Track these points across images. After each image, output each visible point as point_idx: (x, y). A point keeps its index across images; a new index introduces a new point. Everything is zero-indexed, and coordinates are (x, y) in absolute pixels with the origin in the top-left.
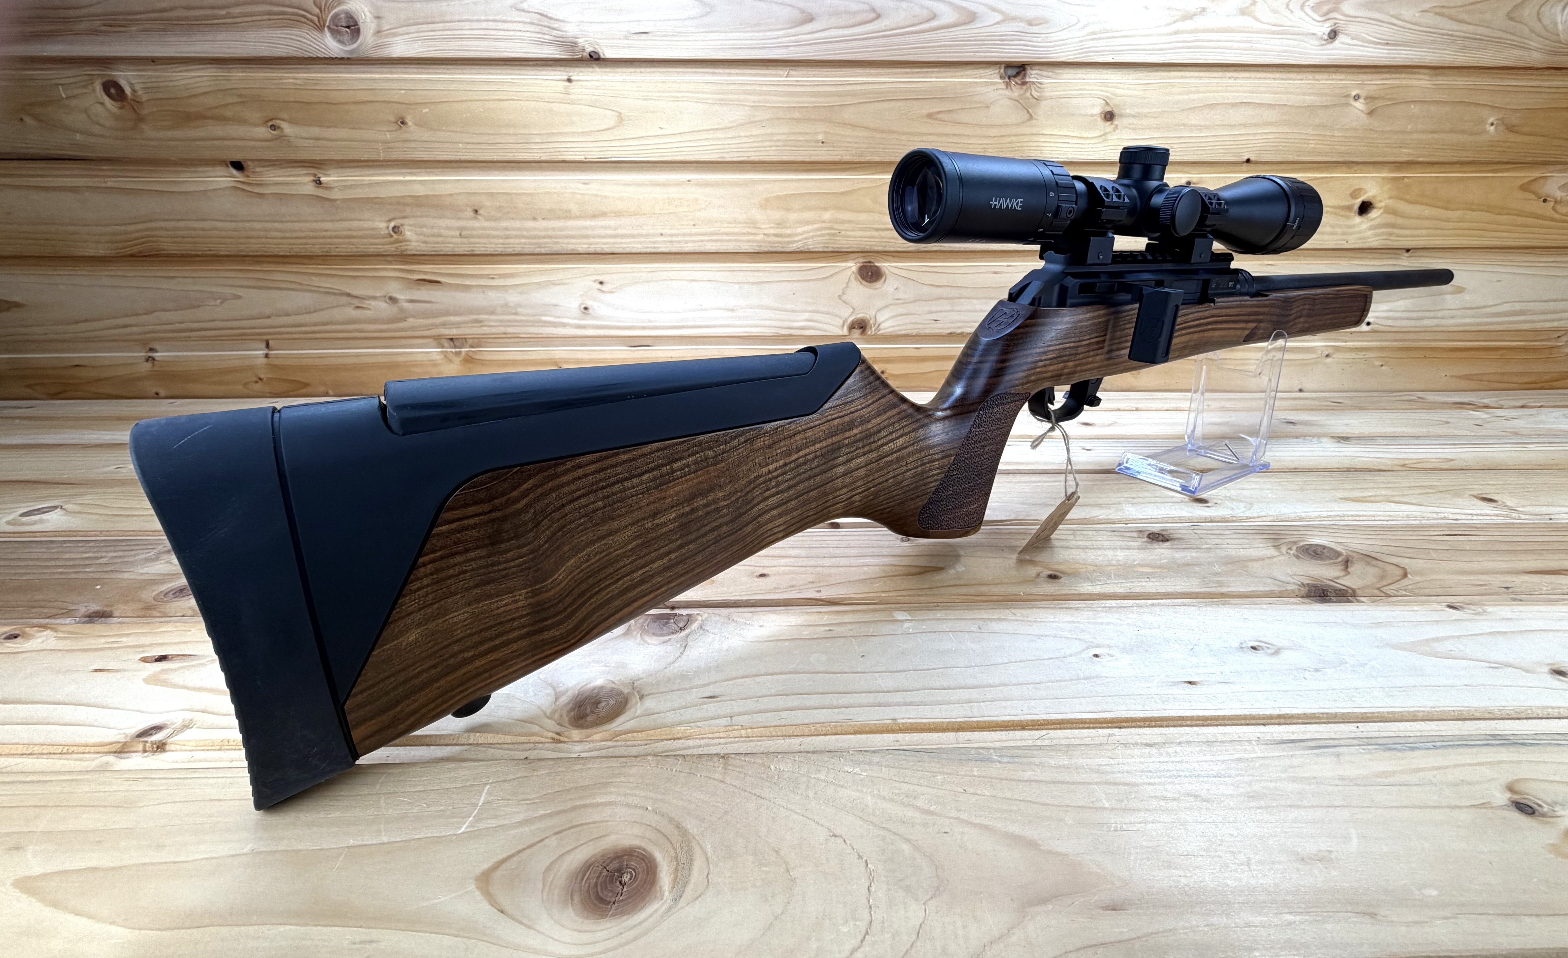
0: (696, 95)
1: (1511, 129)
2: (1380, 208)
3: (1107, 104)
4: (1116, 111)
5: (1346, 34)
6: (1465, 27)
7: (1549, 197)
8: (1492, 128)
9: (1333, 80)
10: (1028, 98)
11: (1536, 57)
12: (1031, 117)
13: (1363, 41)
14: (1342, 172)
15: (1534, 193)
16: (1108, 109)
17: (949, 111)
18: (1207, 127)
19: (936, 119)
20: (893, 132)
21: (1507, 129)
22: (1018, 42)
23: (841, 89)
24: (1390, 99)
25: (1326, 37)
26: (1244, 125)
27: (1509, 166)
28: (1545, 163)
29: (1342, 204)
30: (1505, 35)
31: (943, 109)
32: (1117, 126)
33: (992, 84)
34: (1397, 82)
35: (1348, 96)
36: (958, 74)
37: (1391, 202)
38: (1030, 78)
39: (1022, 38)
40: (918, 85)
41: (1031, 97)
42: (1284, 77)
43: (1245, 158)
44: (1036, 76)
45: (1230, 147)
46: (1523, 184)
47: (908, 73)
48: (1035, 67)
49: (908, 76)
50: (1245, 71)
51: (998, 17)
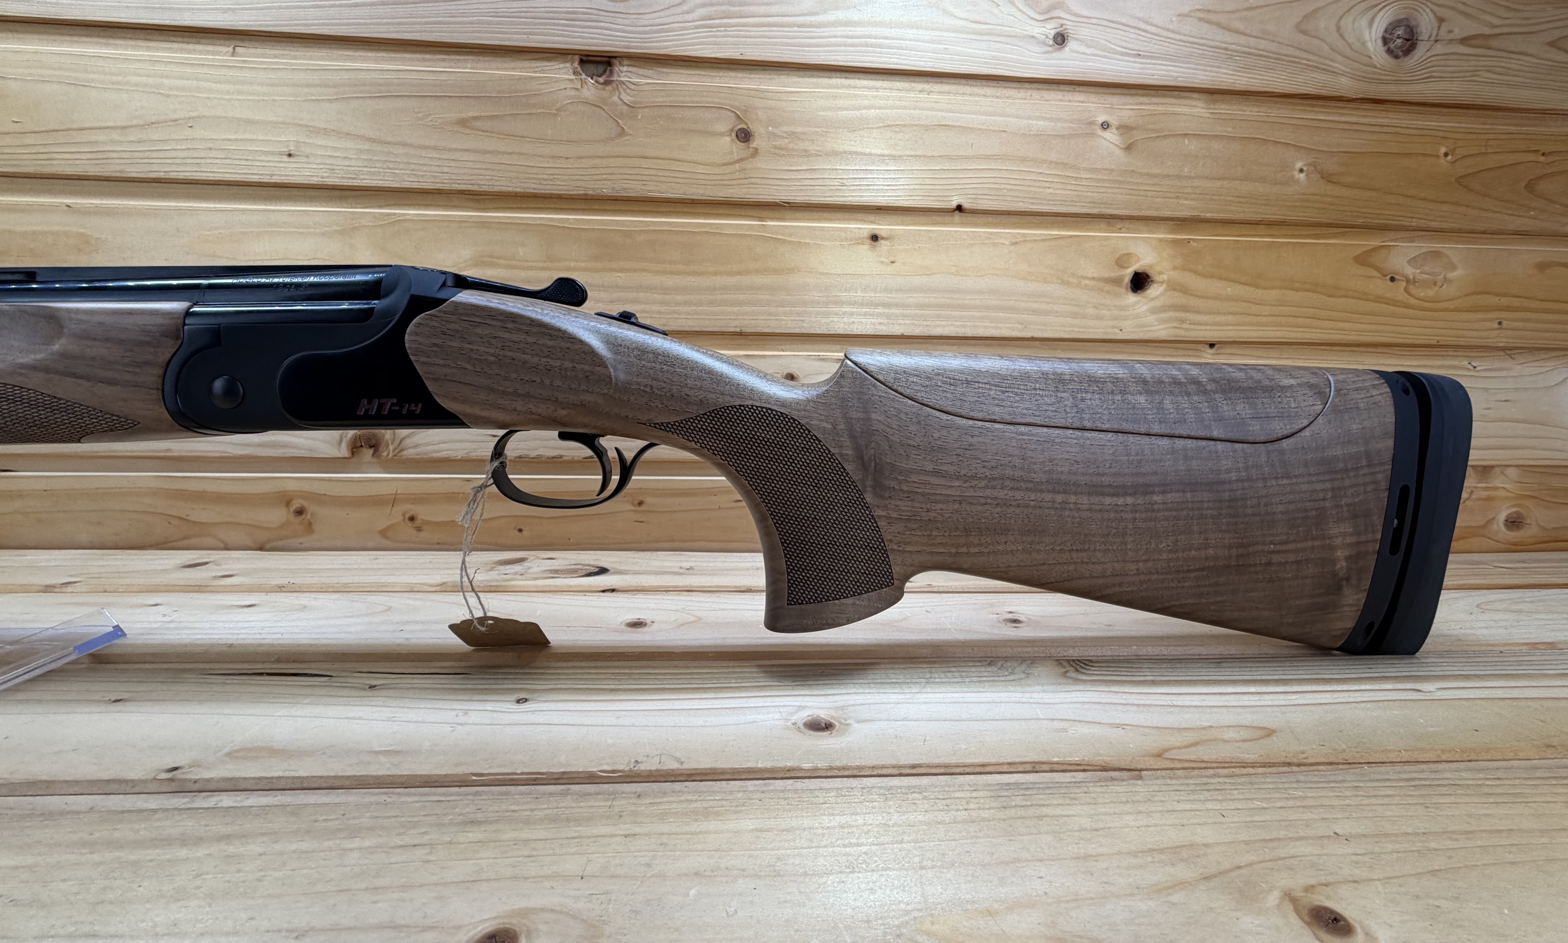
0: (73, 75)
1: (1327, 178)
2: (1162, 283)
3: (738, 118)
4: (755, 129)
5: (1077, 39)
6: (1243, 40)
7: (1397, 274)
8: (1302, 176)
9: (1069, 101)
10: (615, 104)
11: (1345, 85)
12: (622, 133)
14: (1100, 230)
15: (1378, 269)
16: (743, 126)
17: (491, 117)
18: (892, 158)
19: (473, 128)
20: (406, 145)
21: (1323, 178)
24: (1152, 130)
25: (1051, 42)
26: (947, 158)
27: (1335, 230)
28: (1383, 228)
29: (1107, 276)
30: (1297, 53)
31: (482, 114)
32: (756, 150)
33: (558, 80)
34: (1161, 108)
35: (1092, 123)
36: (506, 65)
37: (1177, 275)
38: (619, 76)
39: (601, 18)
40: (443, 77)
41: (620, 103)
42: (998, 94)
43: (954, 204)
44: (629, 74)
45: (931, 187)
46: (1359, 256)
47: (429, 60)
48: (626, 62)
49: (426, 63)
50: (942, 83)
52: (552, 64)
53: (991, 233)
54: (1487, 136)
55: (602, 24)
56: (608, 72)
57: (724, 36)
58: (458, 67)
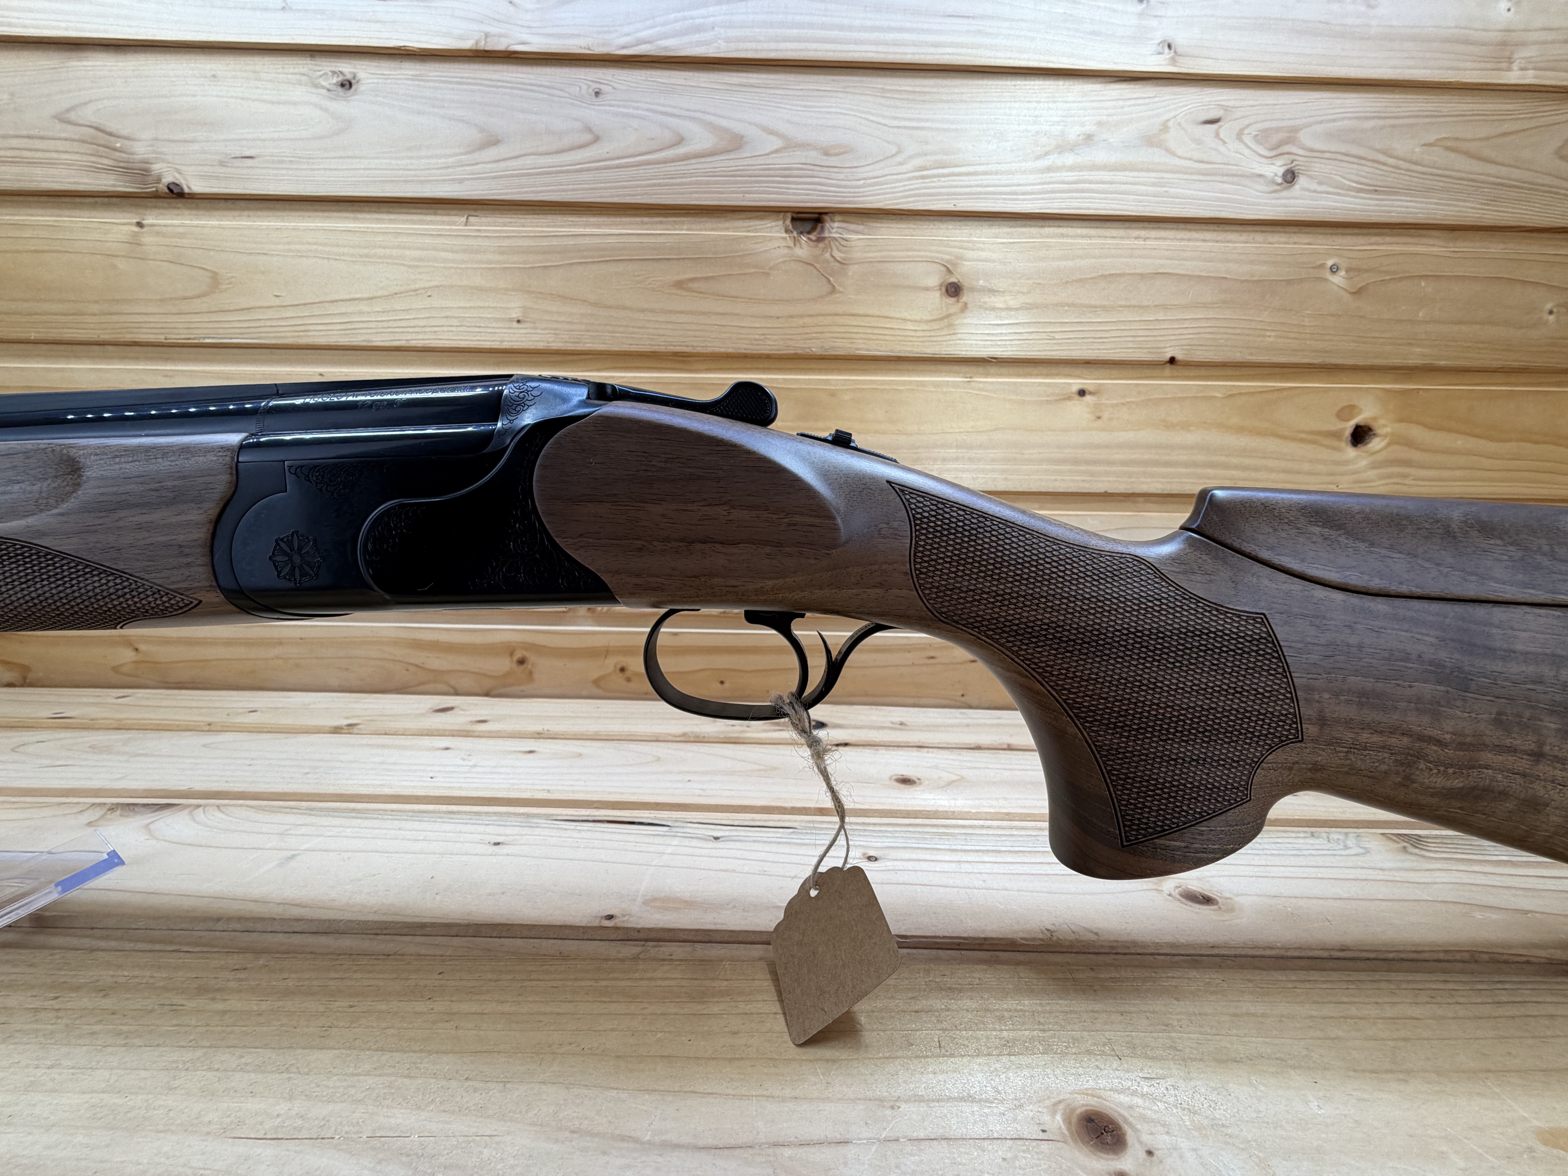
0: (327, 249)
2: (1384, 436)
3: (949, 271)
4: (965, 283)
5: (1310, 177)
6: (1495, 169)
8: (1551, 318)
9: (1295, 243)
10: (828, 262)
12: (833, 290)
13: (1337, 188)
14: (1321, 380)
16: (953, 280)
17: (707, 279)
18: (1105, 308)
19: (689, 290)
20: (625, 308)
22: (809, 180)
23: (544, 243)
24: (1387, 273)
25: (1280, 180)
26: (1164, 307)
29: (1325, 429)
30: (1556, 182)
31: (698, 275)
32: (966, 304)
33: (771, 239)
34: (1395, 248)
35: (1322, 266)
36: (721, 225)
37: (1401, 427)
38: (830, 232)
39: (815, 173)
40: (661, 240)
41: (832, 259)
42: (1219, 238)
43: (1168, 356)
44: (840, 230)
45: (1143, 339)
47: (646, 223)
48: (837, 218)
49: (645, 226)
50: (1159, 228)
51: (777, 143)
52: (765, 222)
53: (1205, 385)
55: (820, 180)
56: (819, 229)
57: (937, 187)
58: (675, 229)
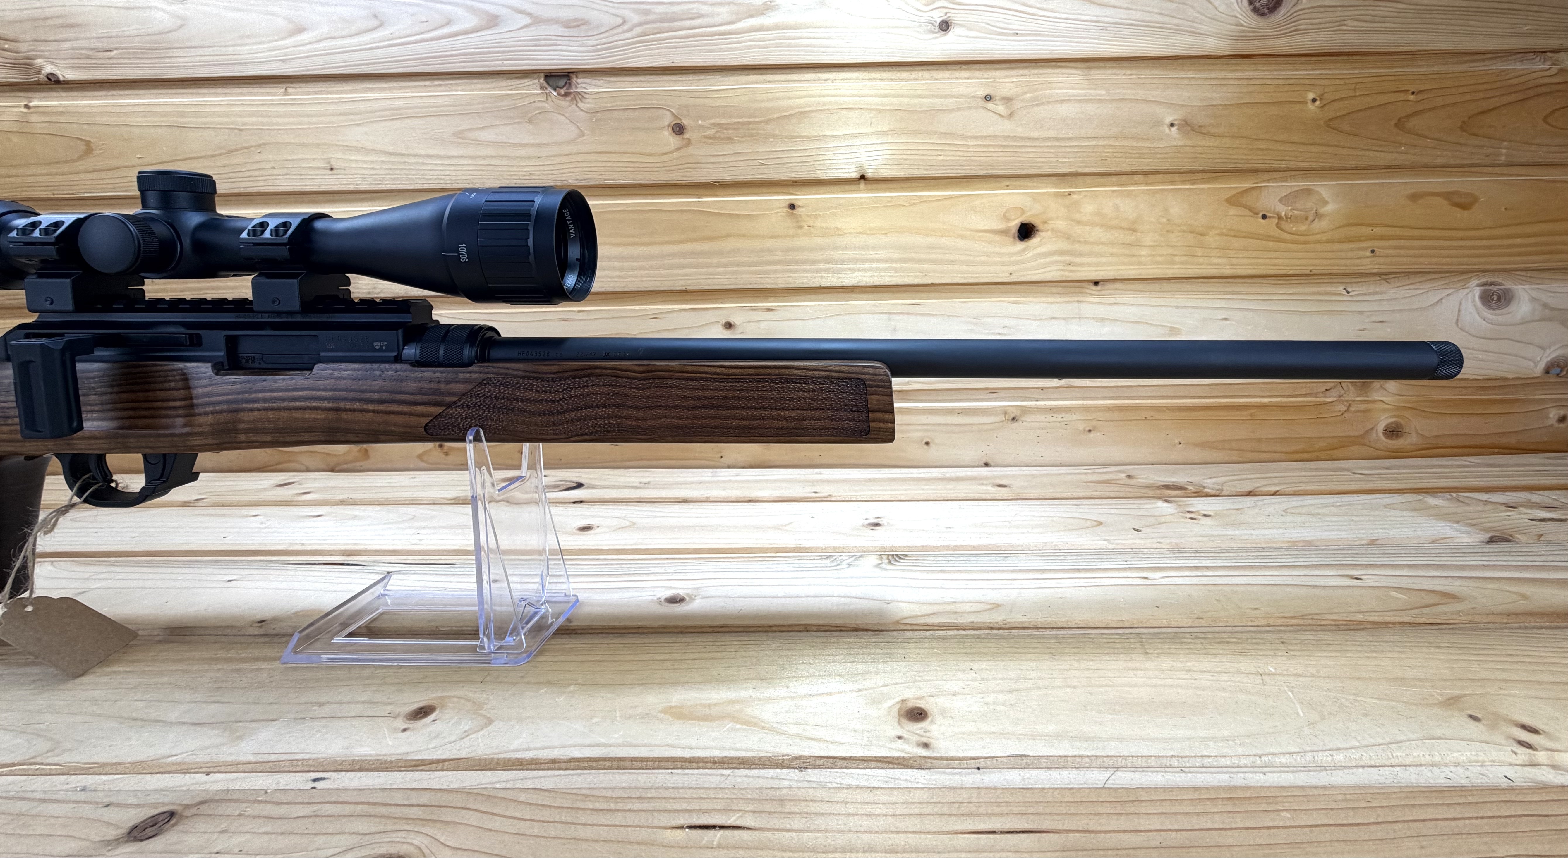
1: (1197, 130)
2: (1048, 231)
3: (674, 115)
4: (688, 123)
5: (960, 25)
6: (1113, 12)
7: (1268, 212)
8: (1174, 129)
9: (957, 78)
10: (575, 112)
11: (1213, 45)
12: (581, 134)
13: (985, 33)
15: (1250, 209)
16: (676, 121)
17: (479, 130)
18: (803, 138)
19: (465, 139)
20: (415, 155)
21: (1192, 130)
22: (552, 48)
23: (350, 106)
24: (1028, 99)
25: (937, 29)
27: (1209, 175)
28: (1256, 171)
29: (995, 228)
30: (1166, 19)
31: (472, 127)
32: (690, 140)
33: (528, 95)
34: (1039, 79)
35: (975, 97)
36: (488, 86)
37: (1061, 224)
38: (577, 87)
39: (559, 42)
40: (440, 100)
41: (578, 110)
43: (859, 174)
44: (584, 85)
45: (838, 161)
46: (1231, 198)
47: (429, 87)
48: (580, 76)
49: (428, 90)
51: (527, 20)
52: (523, 83)
53: (892, 197)
54: (1355, 80)
55: (560, 47)
56: (568, 85)
57: (658, 48)
58: (452, 91)
